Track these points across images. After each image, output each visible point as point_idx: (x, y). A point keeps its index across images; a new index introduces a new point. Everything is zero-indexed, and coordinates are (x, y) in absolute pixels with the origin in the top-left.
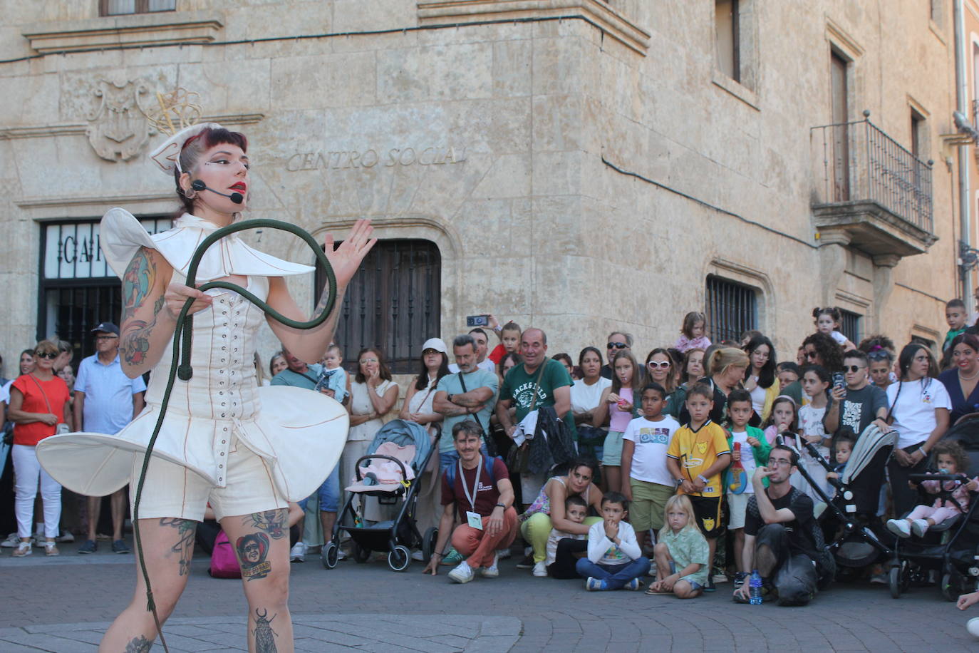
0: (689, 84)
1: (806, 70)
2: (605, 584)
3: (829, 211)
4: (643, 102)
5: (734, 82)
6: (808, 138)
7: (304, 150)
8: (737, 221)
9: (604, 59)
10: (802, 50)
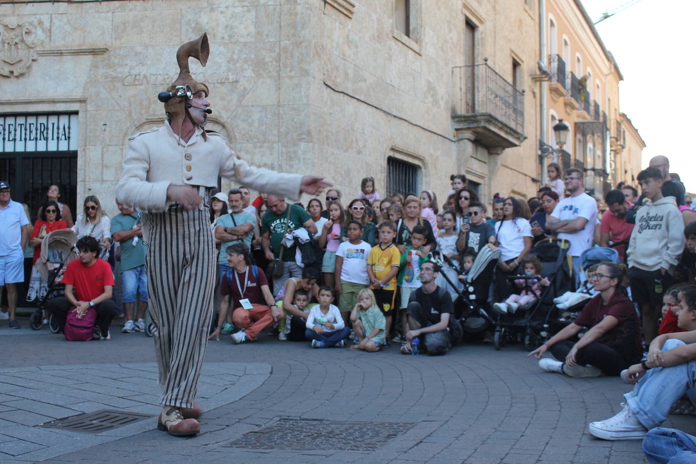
0: (378, 37)
1: (450, 31)
2: (323, 344)
3: (463, 119)
4: (349, 47)
5: (406, 37)
6: (450, 74)
7: (134, 72)
8: (407, 123)
9: (326, 19)
10: (448, 19)
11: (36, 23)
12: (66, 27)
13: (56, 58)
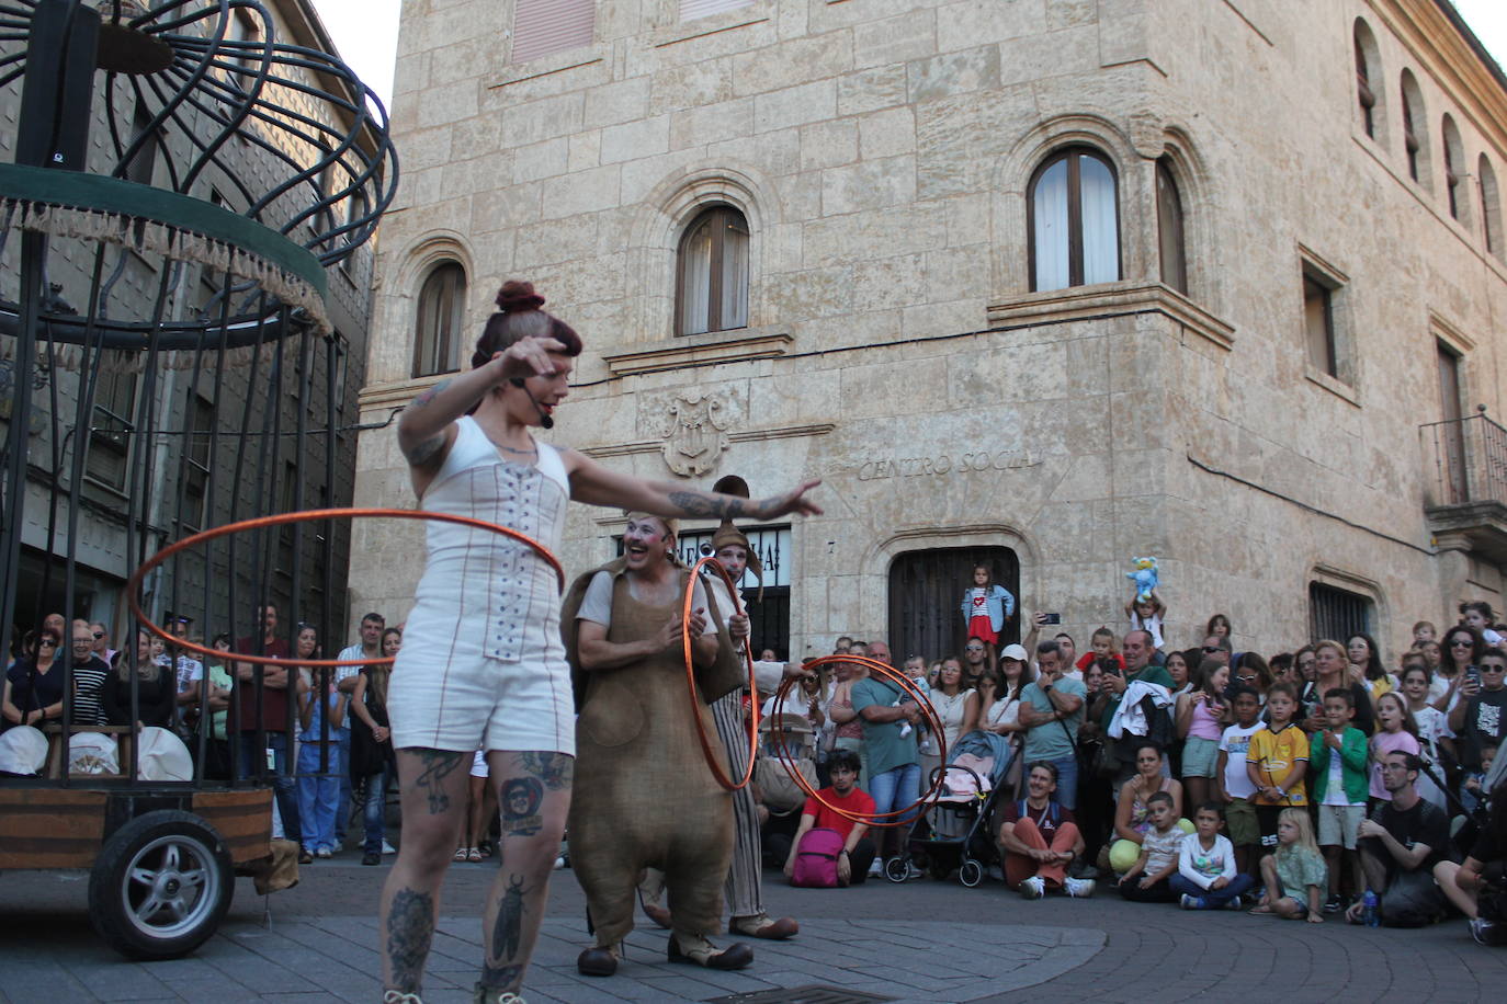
0: (1281, 379)
2: (1202, 902)
3: (1446, 514)
4: (1229, 397)
5: (1330, 378)
6: (1417, 437)
7: (875, 459)
8: (1340, 524)
9: (1186, 354)
10: (1404, 343)
11: (727, 394)
12: (770, 396)
13: (757, 443)
